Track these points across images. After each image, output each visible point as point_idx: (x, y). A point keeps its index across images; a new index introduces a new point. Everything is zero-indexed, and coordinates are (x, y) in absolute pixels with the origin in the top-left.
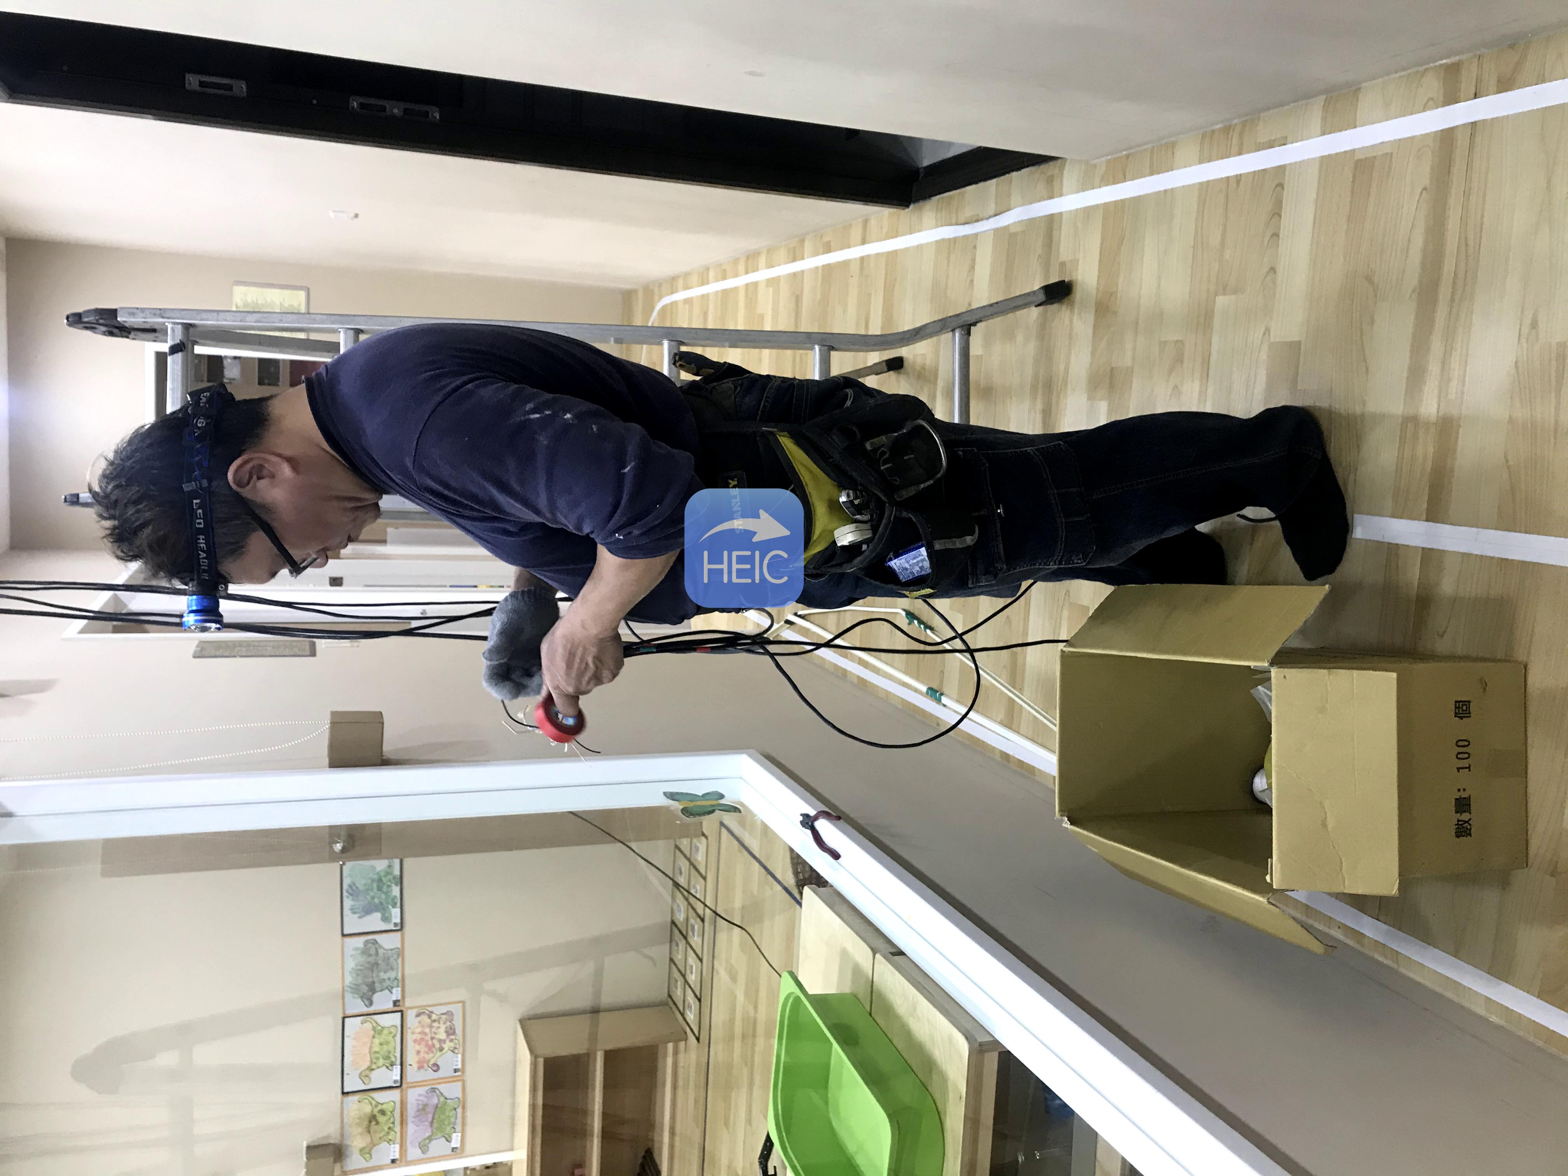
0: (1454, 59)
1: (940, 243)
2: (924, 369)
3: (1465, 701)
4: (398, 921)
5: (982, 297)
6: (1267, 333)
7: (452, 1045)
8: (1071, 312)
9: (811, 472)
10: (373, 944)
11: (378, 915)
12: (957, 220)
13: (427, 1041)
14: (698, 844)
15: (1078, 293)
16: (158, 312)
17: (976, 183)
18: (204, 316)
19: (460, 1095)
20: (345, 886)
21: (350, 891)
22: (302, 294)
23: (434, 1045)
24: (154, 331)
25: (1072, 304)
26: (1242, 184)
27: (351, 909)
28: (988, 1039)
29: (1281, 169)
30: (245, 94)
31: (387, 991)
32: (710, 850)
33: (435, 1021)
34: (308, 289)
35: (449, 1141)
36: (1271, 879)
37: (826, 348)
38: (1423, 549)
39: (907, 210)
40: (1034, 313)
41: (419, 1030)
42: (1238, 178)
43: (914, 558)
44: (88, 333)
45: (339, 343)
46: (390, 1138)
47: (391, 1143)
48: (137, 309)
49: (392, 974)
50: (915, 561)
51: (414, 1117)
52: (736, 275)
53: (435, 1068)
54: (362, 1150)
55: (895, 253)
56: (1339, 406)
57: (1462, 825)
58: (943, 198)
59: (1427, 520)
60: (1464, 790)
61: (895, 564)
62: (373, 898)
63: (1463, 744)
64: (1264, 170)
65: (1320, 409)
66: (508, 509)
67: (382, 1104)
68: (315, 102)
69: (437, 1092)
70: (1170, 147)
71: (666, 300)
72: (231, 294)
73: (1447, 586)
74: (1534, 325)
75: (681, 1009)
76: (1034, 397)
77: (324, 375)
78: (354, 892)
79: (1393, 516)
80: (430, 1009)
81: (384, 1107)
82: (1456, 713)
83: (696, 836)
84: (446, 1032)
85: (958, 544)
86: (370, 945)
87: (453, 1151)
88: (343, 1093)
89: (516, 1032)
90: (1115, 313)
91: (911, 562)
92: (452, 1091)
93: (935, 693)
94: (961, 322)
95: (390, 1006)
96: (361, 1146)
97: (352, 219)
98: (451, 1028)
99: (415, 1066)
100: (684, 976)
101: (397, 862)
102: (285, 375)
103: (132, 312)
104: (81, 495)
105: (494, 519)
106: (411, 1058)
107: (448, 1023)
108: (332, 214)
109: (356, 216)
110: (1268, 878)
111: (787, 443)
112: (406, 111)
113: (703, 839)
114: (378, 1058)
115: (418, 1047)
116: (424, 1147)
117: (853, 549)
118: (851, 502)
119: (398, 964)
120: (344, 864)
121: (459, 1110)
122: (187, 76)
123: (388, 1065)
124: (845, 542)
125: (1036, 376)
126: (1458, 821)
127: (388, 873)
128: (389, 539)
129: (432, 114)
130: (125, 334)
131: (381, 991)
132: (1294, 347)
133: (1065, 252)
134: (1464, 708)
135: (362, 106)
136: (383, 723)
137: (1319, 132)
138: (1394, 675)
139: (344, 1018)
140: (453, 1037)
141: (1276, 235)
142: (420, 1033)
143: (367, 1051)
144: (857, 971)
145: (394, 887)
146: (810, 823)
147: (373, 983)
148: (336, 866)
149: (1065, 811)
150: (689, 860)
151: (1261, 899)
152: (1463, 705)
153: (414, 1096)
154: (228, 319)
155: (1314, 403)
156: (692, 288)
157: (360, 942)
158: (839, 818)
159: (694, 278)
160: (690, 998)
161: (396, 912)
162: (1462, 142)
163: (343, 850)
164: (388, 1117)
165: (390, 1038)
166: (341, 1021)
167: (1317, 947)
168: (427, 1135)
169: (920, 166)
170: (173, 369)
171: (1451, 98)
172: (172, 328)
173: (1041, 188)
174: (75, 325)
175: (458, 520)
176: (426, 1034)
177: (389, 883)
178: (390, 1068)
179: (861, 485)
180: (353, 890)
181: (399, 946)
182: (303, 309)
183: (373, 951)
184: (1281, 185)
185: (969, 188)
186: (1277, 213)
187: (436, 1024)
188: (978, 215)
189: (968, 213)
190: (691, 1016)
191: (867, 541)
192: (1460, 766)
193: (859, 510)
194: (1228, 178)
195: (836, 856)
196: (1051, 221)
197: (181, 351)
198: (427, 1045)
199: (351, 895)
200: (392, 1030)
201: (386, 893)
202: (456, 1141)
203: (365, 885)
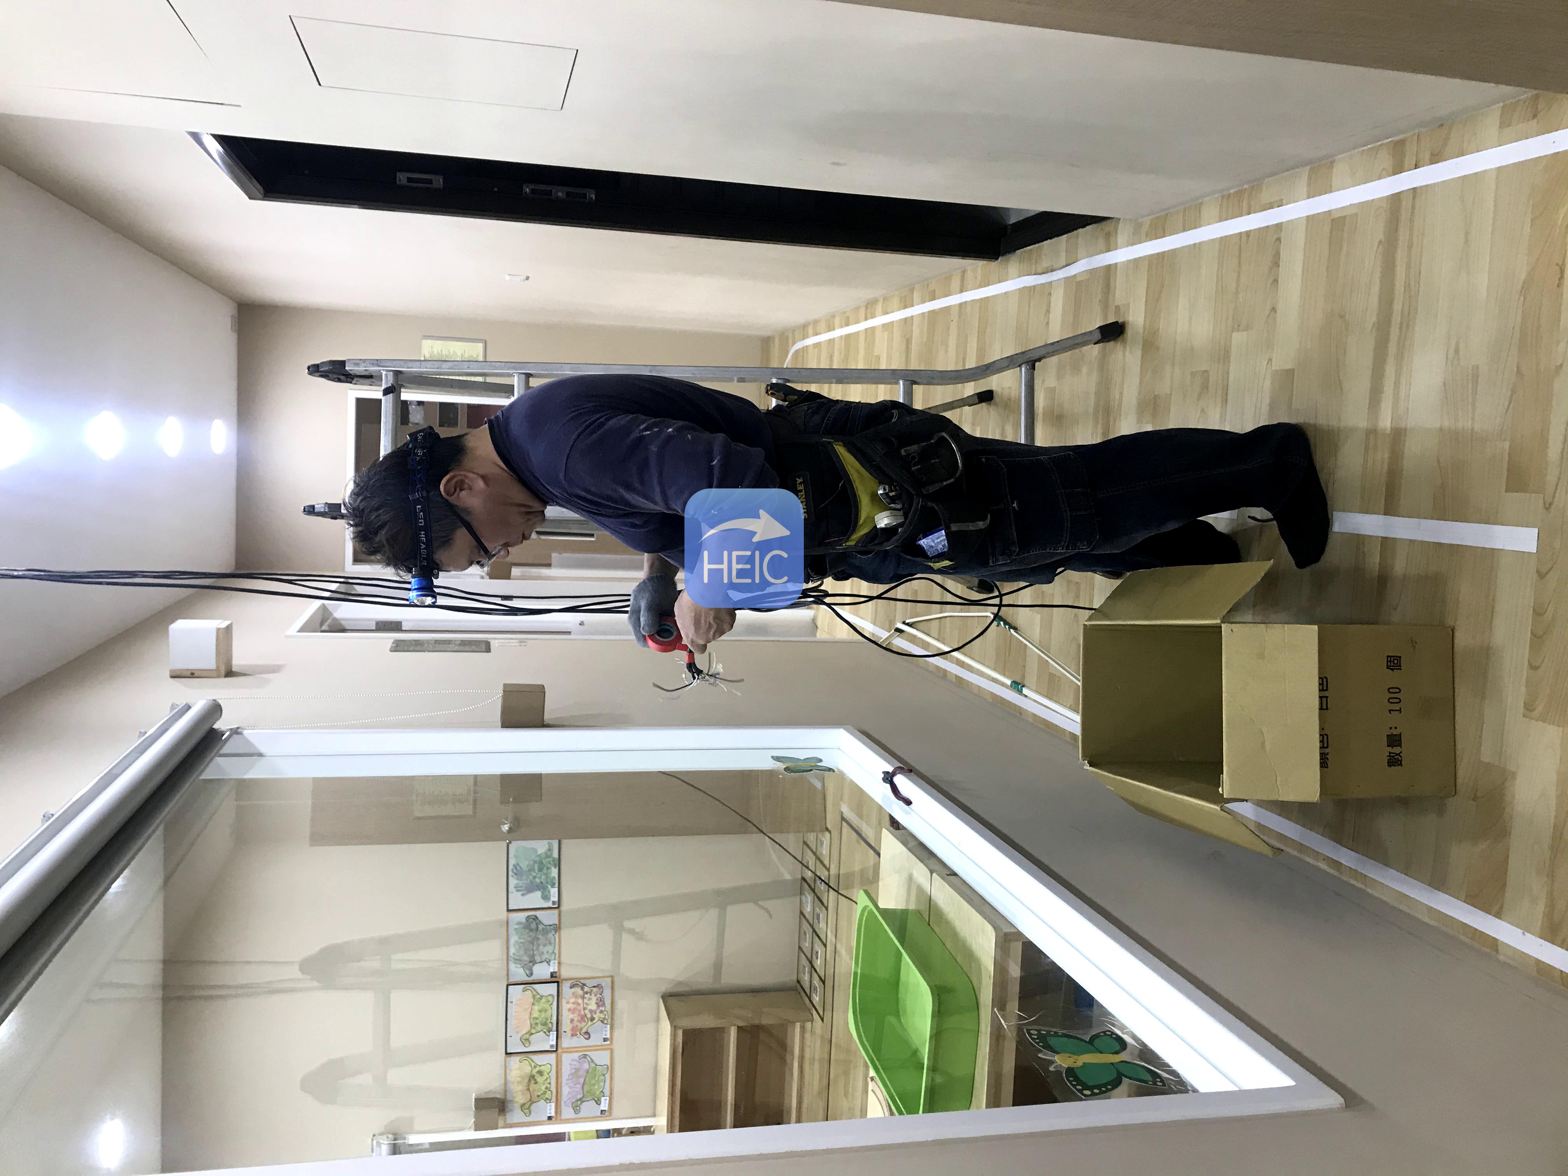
0: (1401, 137)
1: (1022, 291)
2: (1010, 400)
3: (1397, 656)
4: (556, 899)
5: (1056, 334)
6: (1270, 362)
7: (602, 1016)
8: (1124, 348)
9: (858, 472)
10: (534, 919)
11: (538, 894)
12: (1036, 270)
13: (580, 1010)
14: (823, 839)
15: (1129, 332)
16: (376, 362)
17: (1051, 238)
18: (410, 364)
19: (608, 1063)
20: (511, 867)
21: (515, 871)
22: (480, 346)
23: (585, 1015)
24: (370, 377)
25: (1124, 342)
26: (1251, 238)
27: (515, 887)
28: (1013, 930)
29: (1279, 226)
30: (442, 187)
31: (545, 963)
32: (833, 841)
33: (587, 993)
34: (486, 341)
35: (598, 1102)
36: (1223, 791)
37: (908, 383)
38: (1382, 537)
39: (997, 261)
40: (1094, 351)
41: (572, 1000)
42: (1248, 233)
43: (938, 539)
44: (323, 380)
45: (514, 385)
46: (546, 1096)
47: (548, 1101)
48: (360, 360)
49: (550, 948)
50: (939, 540)
51: (568, 1080)
52: (857, 322)
53: (586, 1036)
54: (522, 1106)
55: (987, 299)
56: (1322, 421)
57: (1393, 756)
58: (1025, 252)
59: (1385, 514)
60: (1396, 728)
61: (924, 542)
62: (535, 877)
63: (1394, 692)
64: (1268, 227)
65: (1309, 424)
66: (633, 502)
67: (540, 1066)
68: (496, 189)
69: (588, 1058)
70: (1198, 207)
71: (799, 345)
72: (420, 348)
73: (1399, 566)
74: (1457, 351)
75: (808, 993)
76: (1096, 422)
77: (501, 417)
78: (519, 873)
79: (1361, 512)
80: (582, 981)
81: (542, 1068)
82: (1387, 665)
83: (822, 831)
84: (596, 1003)
85: (971, 527)
86: (531, 919)
87: (601, 1114)
88: (507, 1053)
89: (658, 1009)
90: (1158, 348)
91: (936, 541)
92: (601, 1058)
93: (1017, 686)
94: (1026, 358)
95: (547, 976)
96: (522, 1102)
97: (524, 281)
98: (601, 1000)
99: (569, 1033)
100: (811, 962)
101: (555, 844)
102: (462, 419)
103: (357, 363)
104: (316, 506)
105: (627, 515)
106: (566, 1026)
107: (599, 996)
108: (507, 278)
109: (527, 278)
110: (1220, 790)
111: (841, 450)
112: (568, 194)
113: (827, 834)
114: (536, 1024)
115: (571, 1016)
116: (576, 1109)
117: (889, 531)
118: (887, 494)
119: (555, 939)
120: (510, 842)
121: (608, 1076)
122: (398, 174)
123: (544, 1030)
124: (883, 525)
125: (1097, 405)
126: (1390, 753)
127: (547, 856)
128: (554, 562)
129: (589, 196)
130: (349, 380)
131: (541, 962)
132: (1290, 373)
133: (1119, 296)
134: (1396, 661)
135: (533, 191)
136: (545, 692)
137: (1305, 196)
138: (1317, 626)
139: (508, 986)
140: (603, 1009)
141: (1276, 281)
142: (573, 1003)
143: (527, 1016)
144: (920, 890)
145: (553, 868)
146: (889, 779)
147: (534, 955)
148: (504, 844)
149: (1087, 757)
150: (815, 854)
151: (1216, 807)
152: (1394, 660)
153: (568, 1060)
154: (428, 366)
155: (1304, 420)
156: (820, 334)
157: (522, 916)
158: (911, 771)
159: (823, 325)
160: (816, 982)
161: (554, 891)
162: (1406, 204)
163: (510, 830)
164: (545, 1077)
165: (547, 1006)
166: (505, 987)
167: (1267, 851)
168: (579, 1097)
169: (1008, 223)
170: (386, 407)
171: (1398, 169)
172: (386, 375)
173: (1101, 242)
174: (314, 374)
175: (599, 518)
176: (578, 1004)
177: (549, 865)
178: (548, 1033)
179: (896, 481)
180: (516, 869)
181: (557, 922)
182: (481, 359)
183: (533, 926)
184: (1279, 239)
185: (1045, 242)
186: (1276, 263)
187: (587, 996)
188: (1053, 266)
189: (1045, 264)
190: (816, 999)
191: (900, 525)
192: (1392, 709)
193: (893, 500)
194: (1241, 233)
195: (908, 802)
196: (1109, 270)
197: (392, 392)
198: (579, 1015)
199: (516, 874)
200: (550, 998)
201: (546, 875)
202: (604, 1106)
203: (528, 866)
